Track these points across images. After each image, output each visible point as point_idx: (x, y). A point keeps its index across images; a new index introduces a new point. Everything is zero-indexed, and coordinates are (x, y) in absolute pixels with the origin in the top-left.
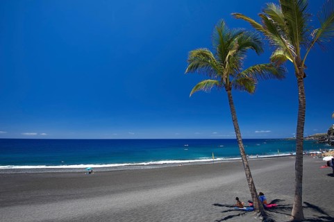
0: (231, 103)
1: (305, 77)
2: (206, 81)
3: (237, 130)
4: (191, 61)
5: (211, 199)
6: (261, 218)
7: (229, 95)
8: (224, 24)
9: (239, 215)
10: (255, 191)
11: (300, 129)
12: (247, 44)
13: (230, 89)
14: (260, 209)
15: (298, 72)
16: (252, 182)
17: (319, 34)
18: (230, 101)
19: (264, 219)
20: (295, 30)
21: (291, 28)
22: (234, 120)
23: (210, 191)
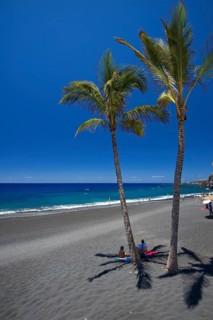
0: (114, 145)
1: (185, 119)
2: (91, 120)
3: (118, 175)
6: (137, 272)
7: (113, 135)
8: (111, 55)
9: (115, 269)
10: (133, 241)
11: (178, 174)
12: (133, 81)
13: (114, 130)
14: (137, 261)
15: (179, 113)
16: (130, 232)
17: (200, 73)
18: (114, 142)
19: (140, 273)
20: (179, 67)
21: (175, 65)
22: (117, 164)
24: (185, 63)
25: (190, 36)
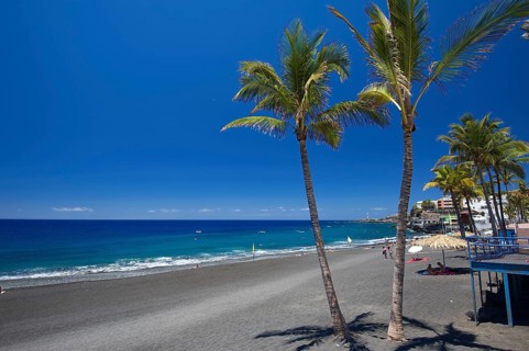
0: (305, 161)
1: (414, 129)
3: (312, 205)
4: (246, 81)
5: (258, 322)
6: (348, 344)
7: (303, 147)
8: (301, 28)
9: (311, 344)
13: (305, 139)
15: (406, 122)
17: (438, 70)
18: (303, 157)
19: (351, 347)
22: (309, 189)
23: (253, 309)
24: (416, 53)
25: (424, 17)
